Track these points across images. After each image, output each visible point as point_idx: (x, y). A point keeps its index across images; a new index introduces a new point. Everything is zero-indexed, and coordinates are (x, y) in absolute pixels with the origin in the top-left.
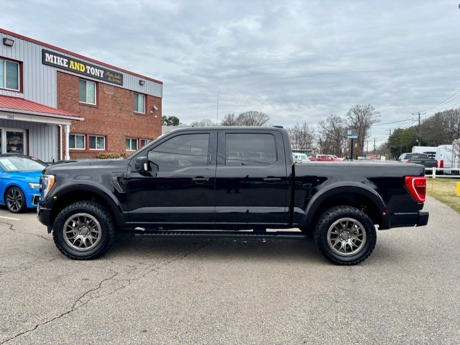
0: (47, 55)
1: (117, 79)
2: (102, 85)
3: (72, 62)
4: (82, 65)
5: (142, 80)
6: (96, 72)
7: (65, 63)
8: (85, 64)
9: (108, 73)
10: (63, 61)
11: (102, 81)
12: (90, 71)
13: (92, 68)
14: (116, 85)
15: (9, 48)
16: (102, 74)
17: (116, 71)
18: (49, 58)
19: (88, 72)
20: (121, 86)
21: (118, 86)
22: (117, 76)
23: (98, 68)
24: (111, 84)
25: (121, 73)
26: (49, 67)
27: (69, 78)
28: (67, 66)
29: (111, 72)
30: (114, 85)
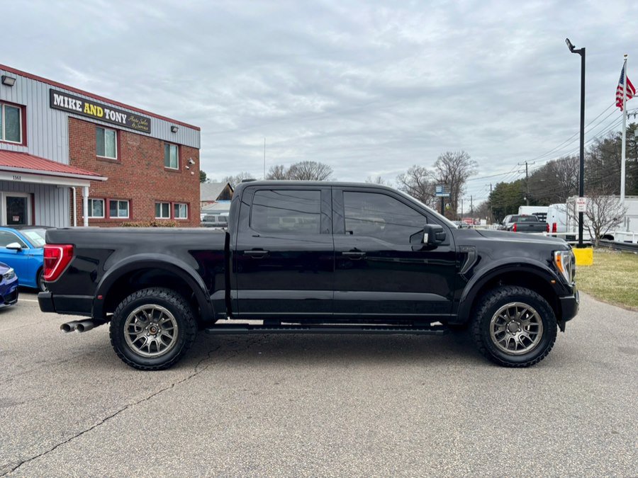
0: (56, 96)
1: (143, 125)
2: (125, 133)
3: (87, 105)
4: (99, 108)
5: (175, 125)
6: (117, 117)
7: (78, 106)
8: (104, 107)
9: (132, 118)
10: (75, 104)
11: (124, 129)
12: (109, 115)
13: (112, 112)
14: (142, 133)
15: (9, 88)
16: (124, 119)
17: (142, 115)
18: (58, 100)
19: (107, 117)
20: (148, 135)
21: (145, 134)
22: (143, 121)
23: (119, 111)
24: (136, 132)
25: (148, 117)
26: (58, 112)
27: (84, 125)
28: (81, 110)
29: (136, 117)
30: (139, 133)
